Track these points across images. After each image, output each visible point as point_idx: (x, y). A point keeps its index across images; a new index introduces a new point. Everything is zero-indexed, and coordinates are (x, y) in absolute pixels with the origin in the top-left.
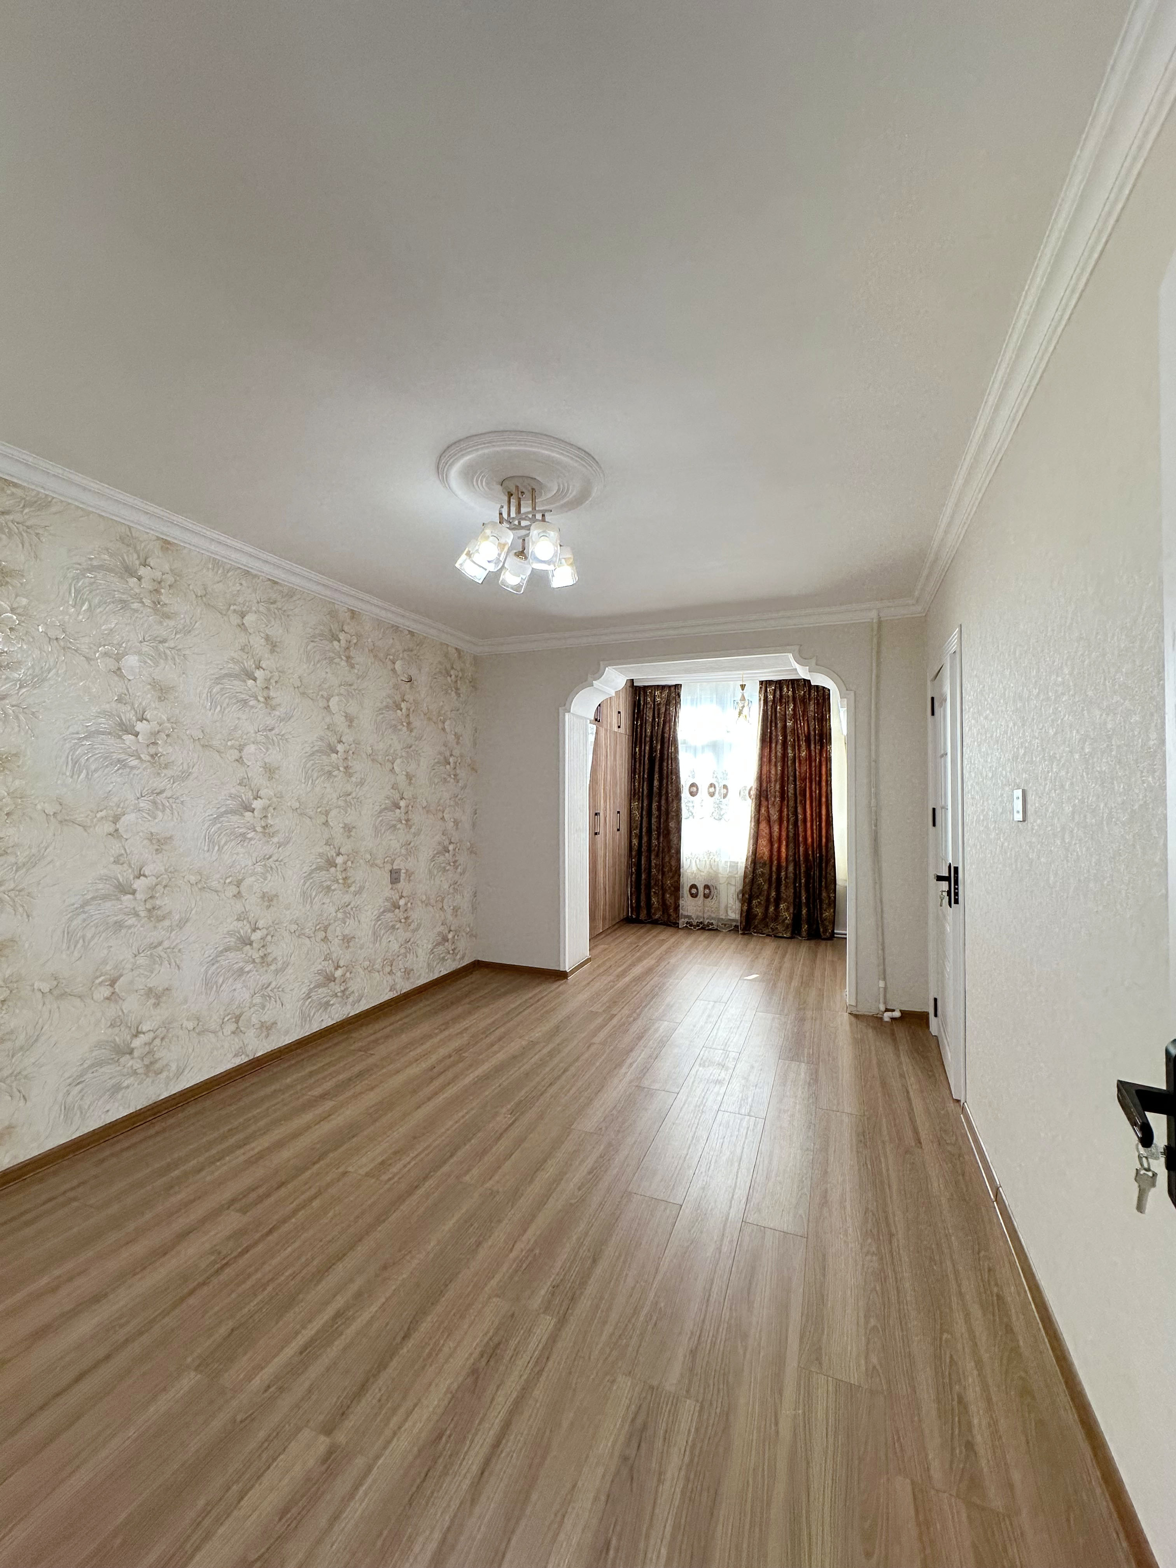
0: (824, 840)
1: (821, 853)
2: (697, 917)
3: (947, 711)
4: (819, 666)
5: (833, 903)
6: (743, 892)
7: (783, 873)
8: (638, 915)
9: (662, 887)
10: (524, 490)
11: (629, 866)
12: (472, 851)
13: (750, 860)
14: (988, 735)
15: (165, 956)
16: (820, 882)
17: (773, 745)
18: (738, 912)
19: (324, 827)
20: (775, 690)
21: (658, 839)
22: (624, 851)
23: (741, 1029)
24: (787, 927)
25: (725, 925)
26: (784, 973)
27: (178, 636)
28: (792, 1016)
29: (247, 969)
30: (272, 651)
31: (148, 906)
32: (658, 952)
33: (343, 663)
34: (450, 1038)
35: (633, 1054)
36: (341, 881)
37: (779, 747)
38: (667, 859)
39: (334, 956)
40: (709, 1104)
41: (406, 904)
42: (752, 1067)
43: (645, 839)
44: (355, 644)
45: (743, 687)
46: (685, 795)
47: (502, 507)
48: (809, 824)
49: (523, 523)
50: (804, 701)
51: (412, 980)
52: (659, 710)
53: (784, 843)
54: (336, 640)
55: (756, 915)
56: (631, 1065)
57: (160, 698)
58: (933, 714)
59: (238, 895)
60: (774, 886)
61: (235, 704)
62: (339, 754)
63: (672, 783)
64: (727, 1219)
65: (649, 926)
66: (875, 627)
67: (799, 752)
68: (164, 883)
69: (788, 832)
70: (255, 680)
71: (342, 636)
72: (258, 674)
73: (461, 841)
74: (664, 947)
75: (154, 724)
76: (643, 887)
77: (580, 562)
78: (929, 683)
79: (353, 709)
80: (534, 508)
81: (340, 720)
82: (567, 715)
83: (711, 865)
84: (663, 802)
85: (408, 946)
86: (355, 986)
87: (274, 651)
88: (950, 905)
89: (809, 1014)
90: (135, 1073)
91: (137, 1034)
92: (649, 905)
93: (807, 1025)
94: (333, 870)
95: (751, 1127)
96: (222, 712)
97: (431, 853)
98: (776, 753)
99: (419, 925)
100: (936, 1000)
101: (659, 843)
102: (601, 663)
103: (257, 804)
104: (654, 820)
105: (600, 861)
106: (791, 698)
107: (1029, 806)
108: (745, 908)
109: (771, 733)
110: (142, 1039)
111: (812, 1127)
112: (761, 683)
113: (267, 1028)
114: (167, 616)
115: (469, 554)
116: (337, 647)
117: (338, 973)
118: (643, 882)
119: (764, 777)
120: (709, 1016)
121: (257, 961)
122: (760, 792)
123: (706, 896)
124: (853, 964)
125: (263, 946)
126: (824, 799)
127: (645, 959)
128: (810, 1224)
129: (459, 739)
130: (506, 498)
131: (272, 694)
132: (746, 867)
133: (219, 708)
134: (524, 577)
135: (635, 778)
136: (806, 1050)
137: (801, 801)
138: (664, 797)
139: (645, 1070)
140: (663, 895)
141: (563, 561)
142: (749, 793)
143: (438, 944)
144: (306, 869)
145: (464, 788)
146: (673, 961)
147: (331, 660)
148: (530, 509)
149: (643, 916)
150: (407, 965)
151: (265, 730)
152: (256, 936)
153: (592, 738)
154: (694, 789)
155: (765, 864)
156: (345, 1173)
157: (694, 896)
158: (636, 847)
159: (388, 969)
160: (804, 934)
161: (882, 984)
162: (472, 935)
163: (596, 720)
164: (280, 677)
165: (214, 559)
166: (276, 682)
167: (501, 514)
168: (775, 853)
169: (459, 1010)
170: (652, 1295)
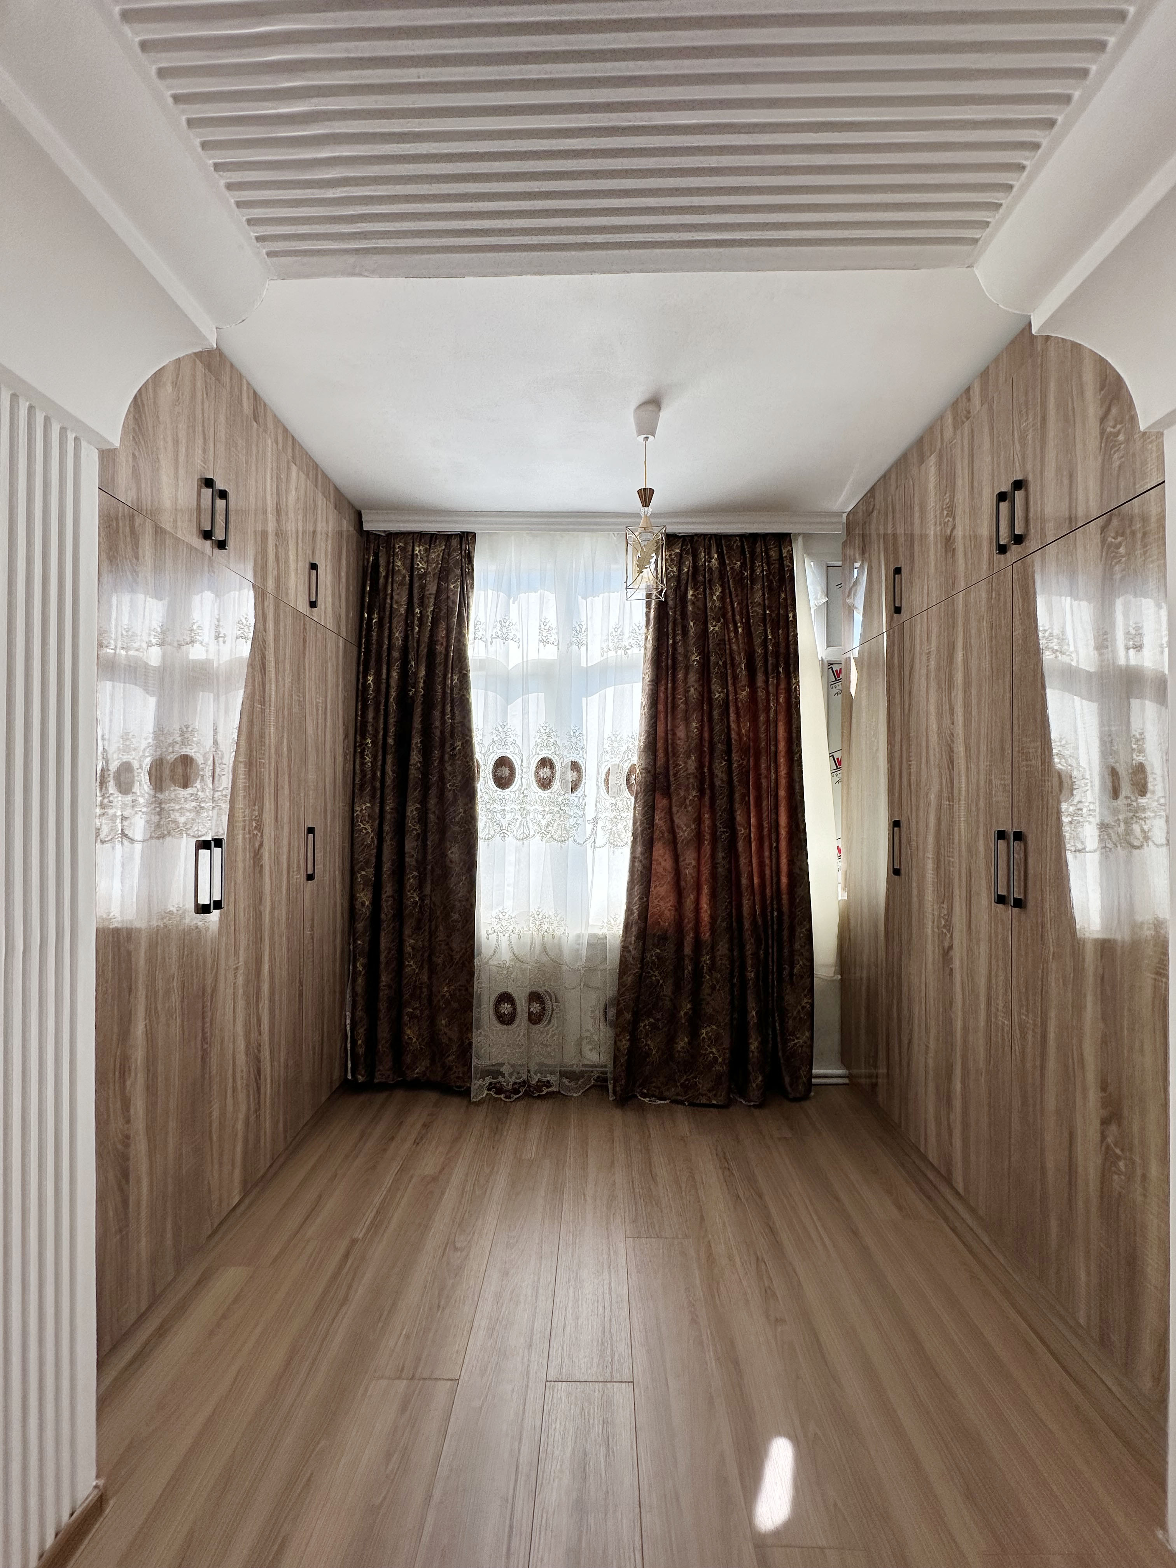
0: (787, 884)
1: (781, 908)
2: (515, 1070)
5: (807, 1017)
7: (706, 959)
8: (371, 1072)
9: (430, 1001)
13: (634, 930)
17: (680, 676)
18: (607, 1048)
21: (421, 886)
24: (718, 1081)
25: (578, 1082)
37: (693, 678)
38: (441, 935)
43: (388, 890)
46: (484, 784)
48: (755, 848)
52: (423, 588)
53: (707, 890)
55: (649, 1056)
60: (686, 987)
63: (453, 756)
65: (399, 1095)
67: (735, 691)
69: (714, 867)
76: (383, 1006)
84: (432, 802)
92: (398, 1044)
98: (686, 692)
101: (422, 899)
104: (410, 845)
106: (716, 574)
108: (625, 1044)
118: (383, 993)
119: (661, 745)
122: (652, 778)
123: (535, 1019)
132: (624, 948)
135: (363, 745)
137: (739, 799)
138: (433, 792)
140: (432, 1020)
142: (628, 780)
149: (384, 1071)
154: (505, 771)
155: (664, 938)
157: (506, 1020)
158: (365, 911)
160: (753, 1092)
168: (688, 914)
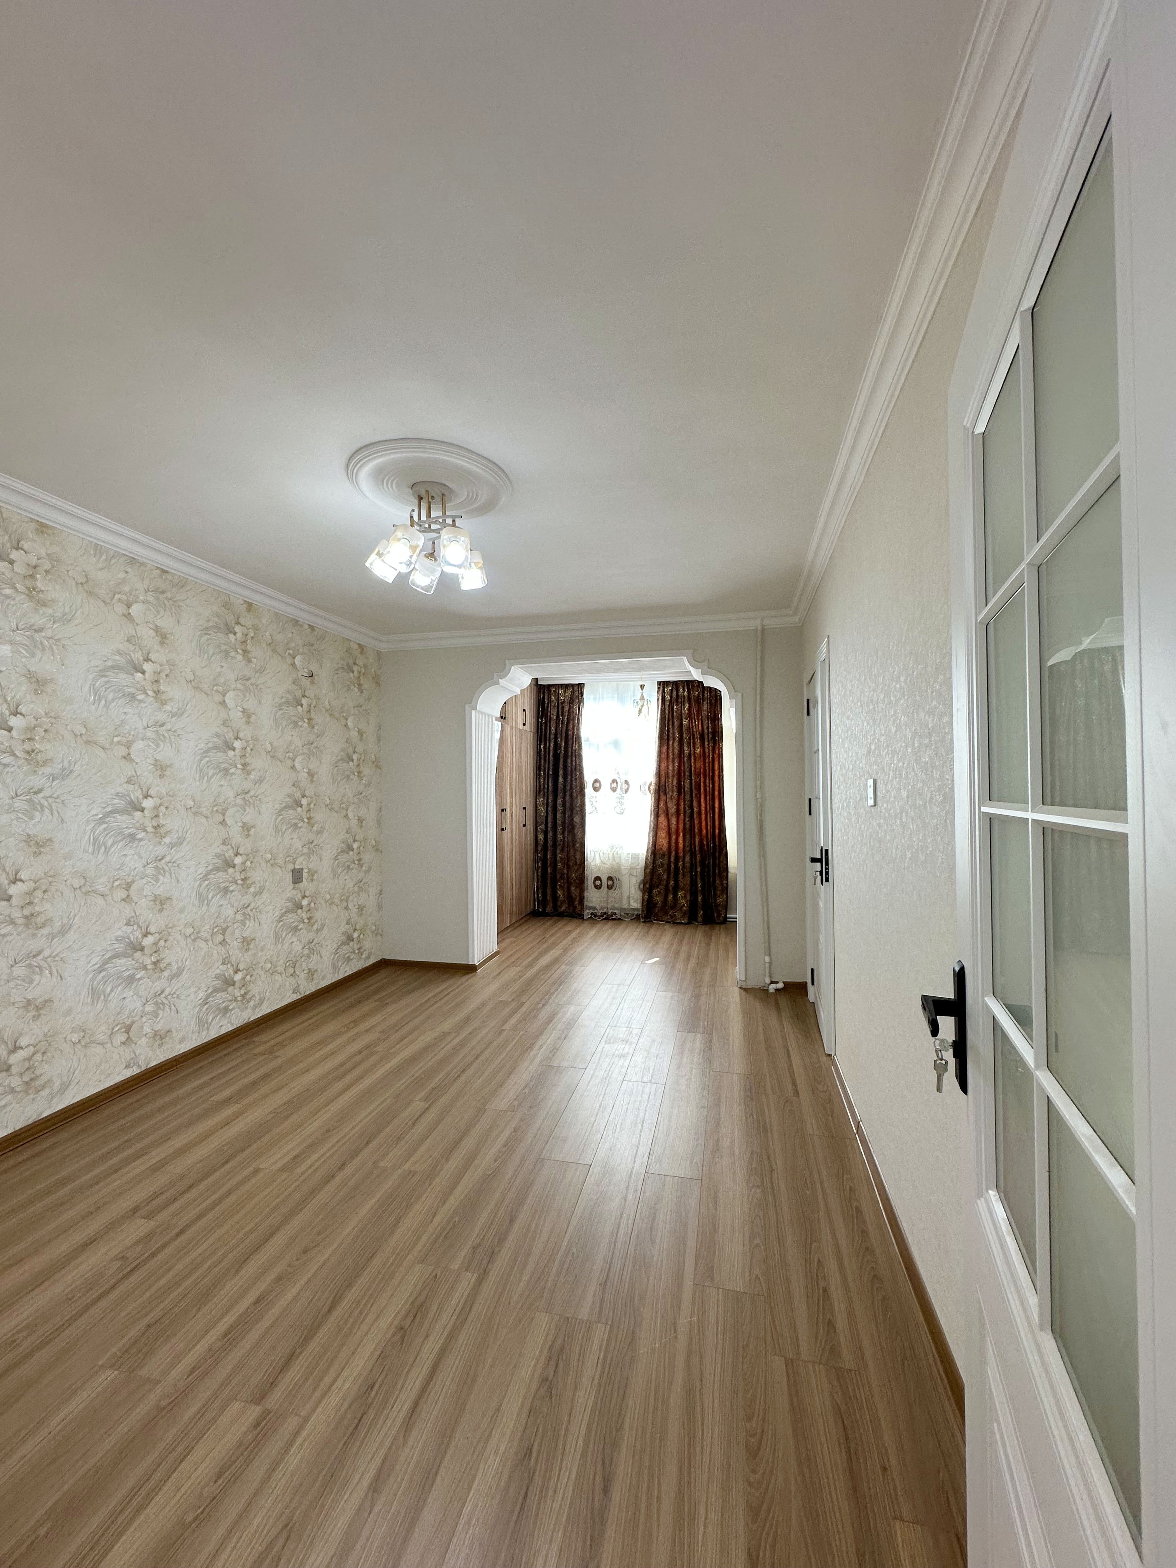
0: (717, 831)
1: (714, 843)
2: (602, 908)
3: (818, 711)
4: (710, 668)
5: (725, 889)
6: (644, 882)
7: (680, 863)
8: (544, 909)
9: (568, 880)
10: (434, 495)
11: (536, 861)
12: (377, 849)
13: (650, 851)
14: (850, 733)
15: (46, 965)
16: (714, 870)
17: (671, 743)
18: (640, 901)
19: (220, 827)
20: (672, 691)
21: (563, 833)
22: (530, 847)
23: (643, 1007)
24: (685, 913)
25: (628, 914)
26: (682, 955)
27: (55, 626)
28: (689, 994)
29: (138, 976)
30: (162, 643)
31: (26, 912)
32: (564, 942)
33: (240, 657)
34: (357, 1035)
35: (543, 1037)
36: (240, 882)
37: (676, 744)
38: (572, 853)
39: (233, 959)
40: (614, 1075)
41: (309, 904)
42: (654, 1041)
43: (550, 834)
44: (252, 638)
45: (642, 687)
46: (589, 791)
47: (413, 510)
48: (703, 816)
49: (433, 527)
50: (698, 701)
51: (315, 981)
52: (563, 707)
53: (681, 835)
54: (231, 632)
55: (657, 904)
56: (541, 1047)
57: (36, 690)
58: (808, 714)
59: (127, 899)
60: (672, 875)
61: (121, 698)
62: (237, 751)
63: (576, 779)
64: (632, 1172)
65: (556, 918)
66: (759, 635)
67: (695, 749)
68: (44, 888)
69: (685, 824)
70: (143, 672)
71: (238, 629)
72: (147, 667)
73: (365, 840)
74: (570, 938)
75: (31, 719)
76: (549, 881)
77: (490, 565)
78: (805, 686)
79: (250, 703)
80: (444, 512)
81: (236, 715)
82: (473, 713)
83: (614, 858)
84: (568, 798)
85: (312, 948)
86: (255, 990)
87: (164, 643)
88: (822, 883)
89: (705, 990)
90: (12, 1091)
91: (16, 1049)
92: (555, 898)
93: (703, 999)
94: (231, 870)
95: (653, 1093)
96: (106, 706)
97: (335, 852)
98: (673, 750)
99: (323, 926)
100: (812, 970)
101: (564, 838)
102: (507, 661)
103: (147, 804)
104: (559, 816)
105: (507, 855)
106: (686, 698)
107: (878, 793)
108: (646, 897)
109: (668, 731)
110: (21, 1054)
111: (707, 1087)
112: (659, 683)
113: (160, 1037)
114: (44, 604)
115: (380, 555)
116: (233, 640)
117: (238, 977)
118: (549, 876)
119: (663, 773)
120: (614, 998)
121: (149, 967)
122: (659, 787)
123: (610, 887)
124: (743, 943)
125: (155, 952)
126: (716, 793)
127: (553, 949)
128: (704, 1168)
129: (362, 736)
130: (416, 501)
131: (162, 688)
132: (647, 859)
133: (103, 702)
134: (434, 578)
135: (540, 774)
136: (701, 1023)
137: (696, 796)
138: (568, 793)
139: (555, 1050)
140: (569, 888)
141: (473, 564)
142: (649, 788)
143: (343, 944)
144: (202, 870)
145: (368, 785)
146: (579, 950)
147: (227, 654)
148: (441, 514)
149: (549, 909)
150: (311, 966)
151: (155, 725)
152: (148, 941)
153: (497, 736)
154: (597, 785)
155: (663, 855)
156: (257, 1171)
157: (598, 887)
158: (541, 842)
159: (291, 971)
160: (700, 919)
161: (767, 959)
162: (377, 933)
163: (502, 717)
164: (171, 670)
165: (96, 545)
166: (167, 676)
167: (412, 517)
168: (673, 844)
169: (366, 1007)
170: (565, 1244)
